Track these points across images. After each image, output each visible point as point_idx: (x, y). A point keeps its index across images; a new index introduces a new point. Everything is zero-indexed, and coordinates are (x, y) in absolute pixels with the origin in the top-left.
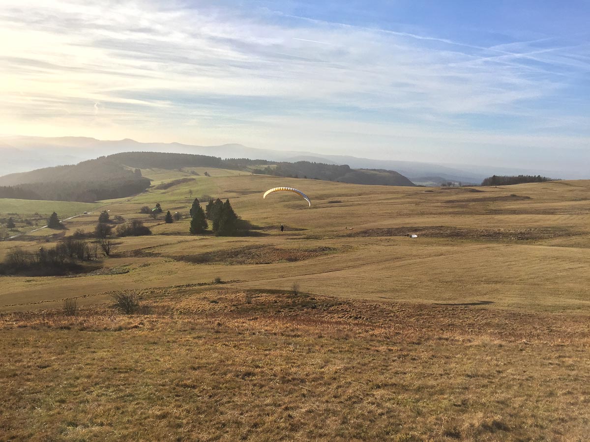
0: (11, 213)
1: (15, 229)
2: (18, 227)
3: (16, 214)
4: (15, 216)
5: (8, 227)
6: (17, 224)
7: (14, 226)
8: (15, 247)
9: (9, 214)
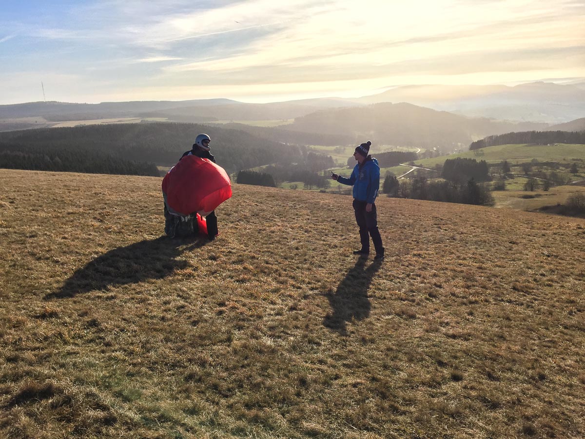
0: (576, 158)
1: (578, 174)
2: (581, 173)
3: (580, 160)
4: (579, 162)
5: (571, 172)
6: (581, 170)
7: (577, 171)
8: (577, 191)
9: (573, 160)
